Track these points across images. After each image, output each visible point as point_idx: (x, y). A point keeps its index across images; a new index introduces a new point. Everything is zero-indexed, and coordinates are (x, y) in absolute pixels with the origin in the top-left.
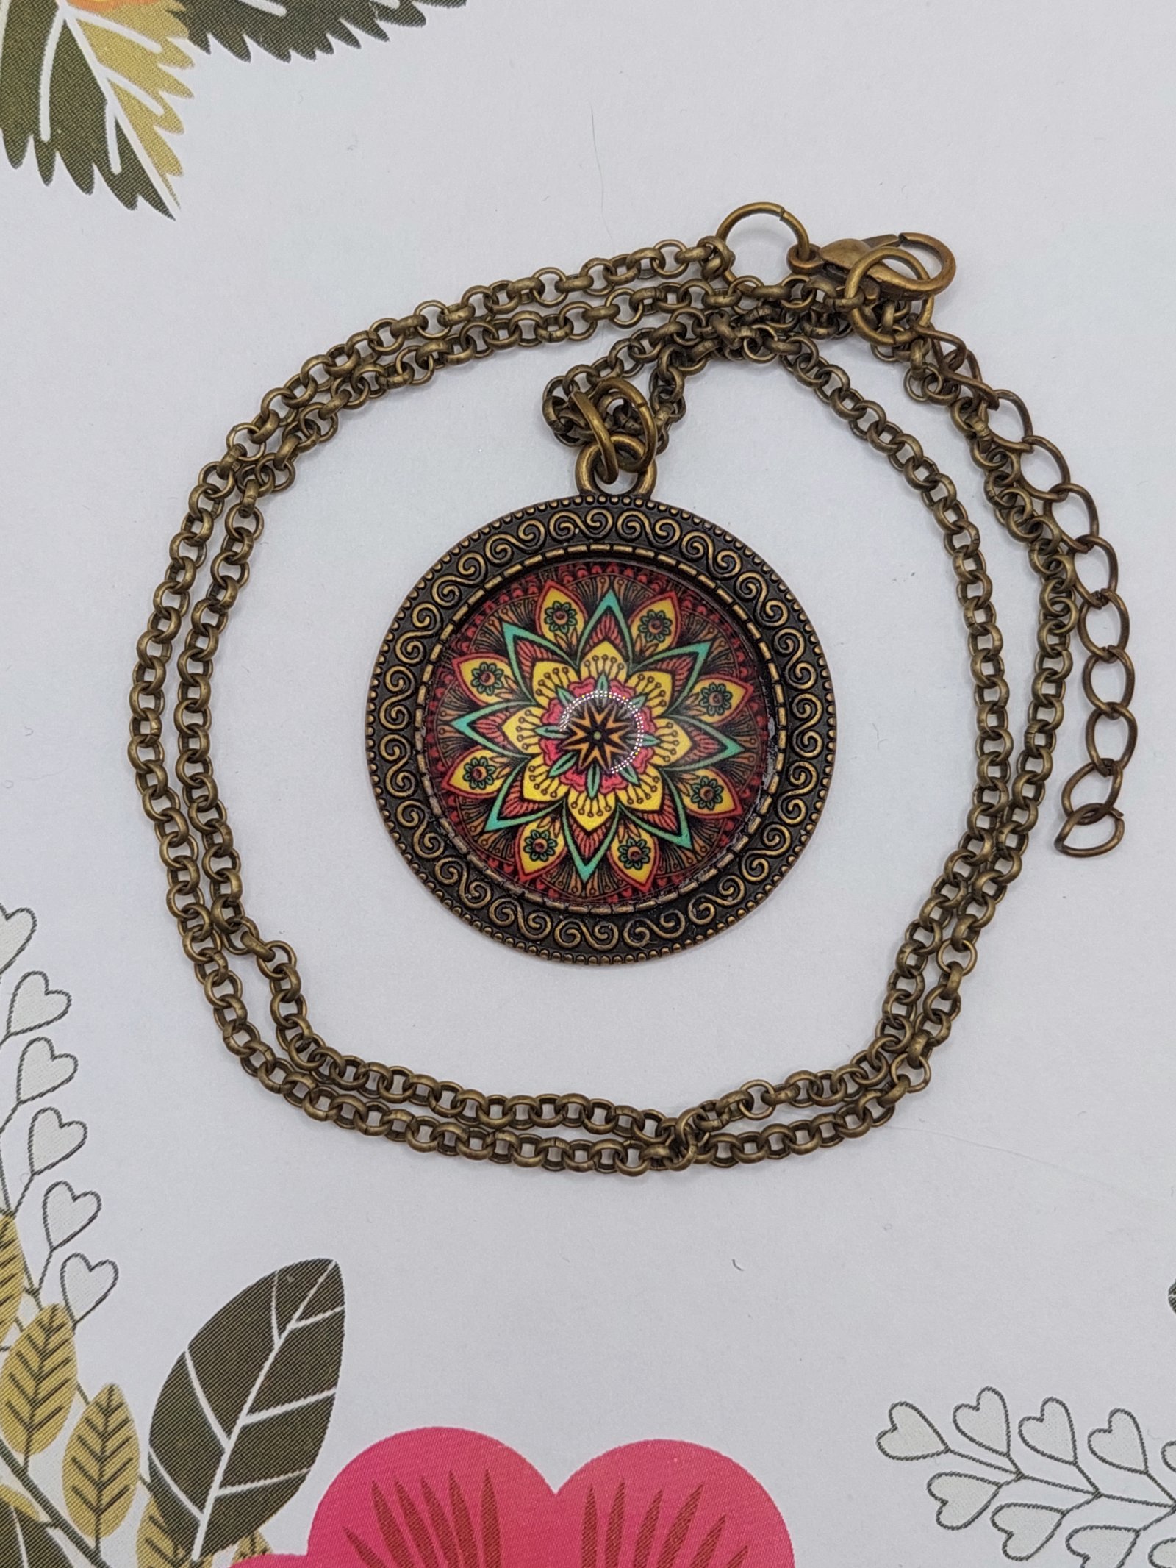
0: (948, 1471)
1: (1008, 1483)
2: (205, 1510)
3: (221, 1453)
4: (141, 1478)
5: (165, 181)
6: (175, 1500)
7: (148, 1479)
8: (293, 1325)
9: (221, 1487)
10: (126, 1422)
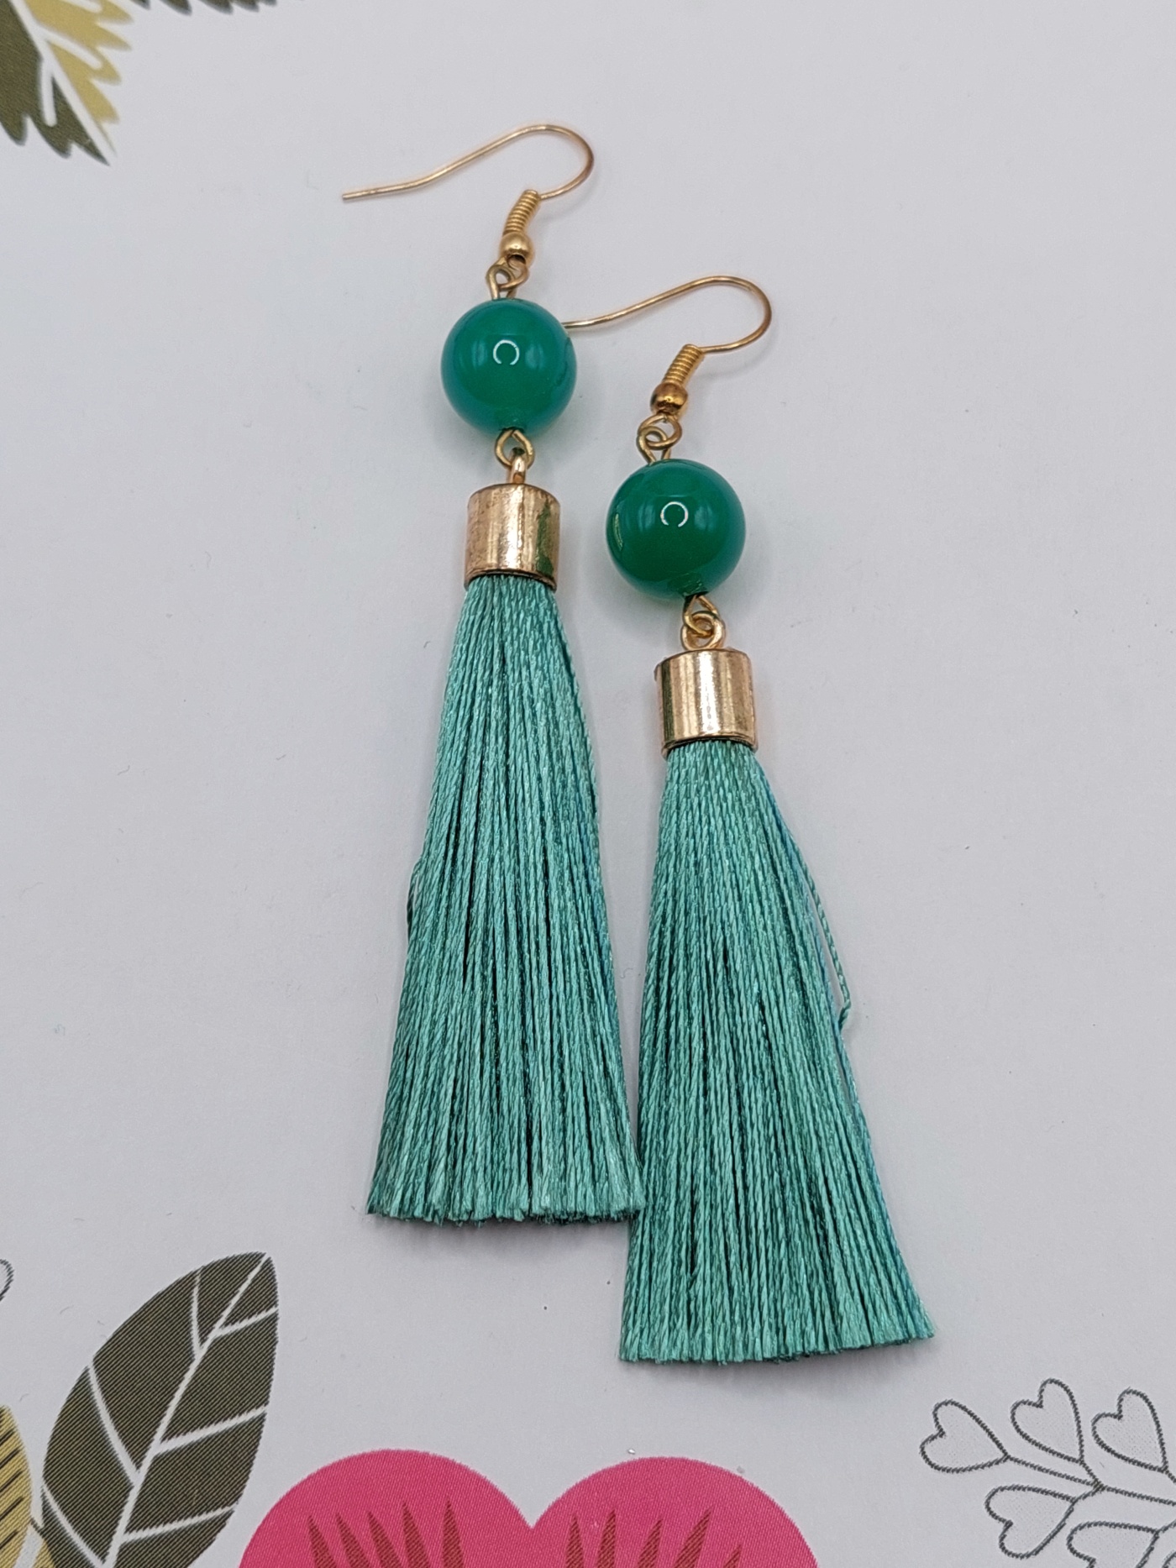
0: (1010, 1485)
1: (1085, 1496)
2: (107, 1558)
3: (128, 1488)
4: (32, 1522)
5: (100, 128)
6: (73, 1548)
7: (40, 1524)
8: (218, 1332)
9: (126, 1532)
10: (15, 1453)
